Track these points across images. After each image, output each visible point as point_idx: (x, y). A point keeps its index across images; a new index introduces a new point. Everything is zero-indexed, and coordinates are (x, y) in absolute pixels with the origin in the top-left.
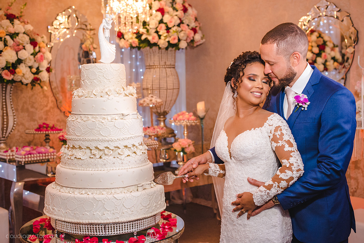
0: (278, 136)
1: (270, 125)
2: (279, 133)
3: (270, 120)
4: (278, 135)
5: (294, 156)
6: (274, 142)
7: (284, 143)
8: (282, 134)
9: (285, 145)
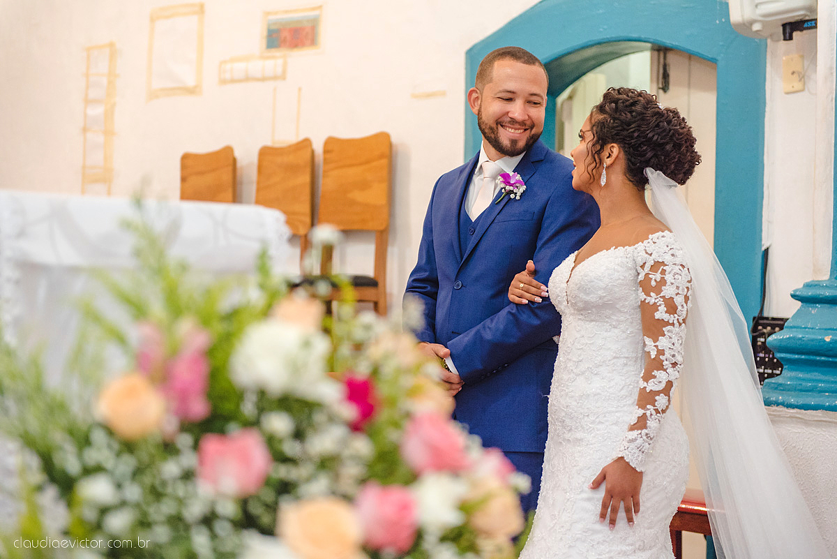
0: (653, 283)
1: (647, 253)
2: (658, 276)
3: (651, 242)
4: (655, 280)
5: (669, 334)
6: (643, 291)
7: (660, 302)
8: (663, 282)
9: (660, 305)
